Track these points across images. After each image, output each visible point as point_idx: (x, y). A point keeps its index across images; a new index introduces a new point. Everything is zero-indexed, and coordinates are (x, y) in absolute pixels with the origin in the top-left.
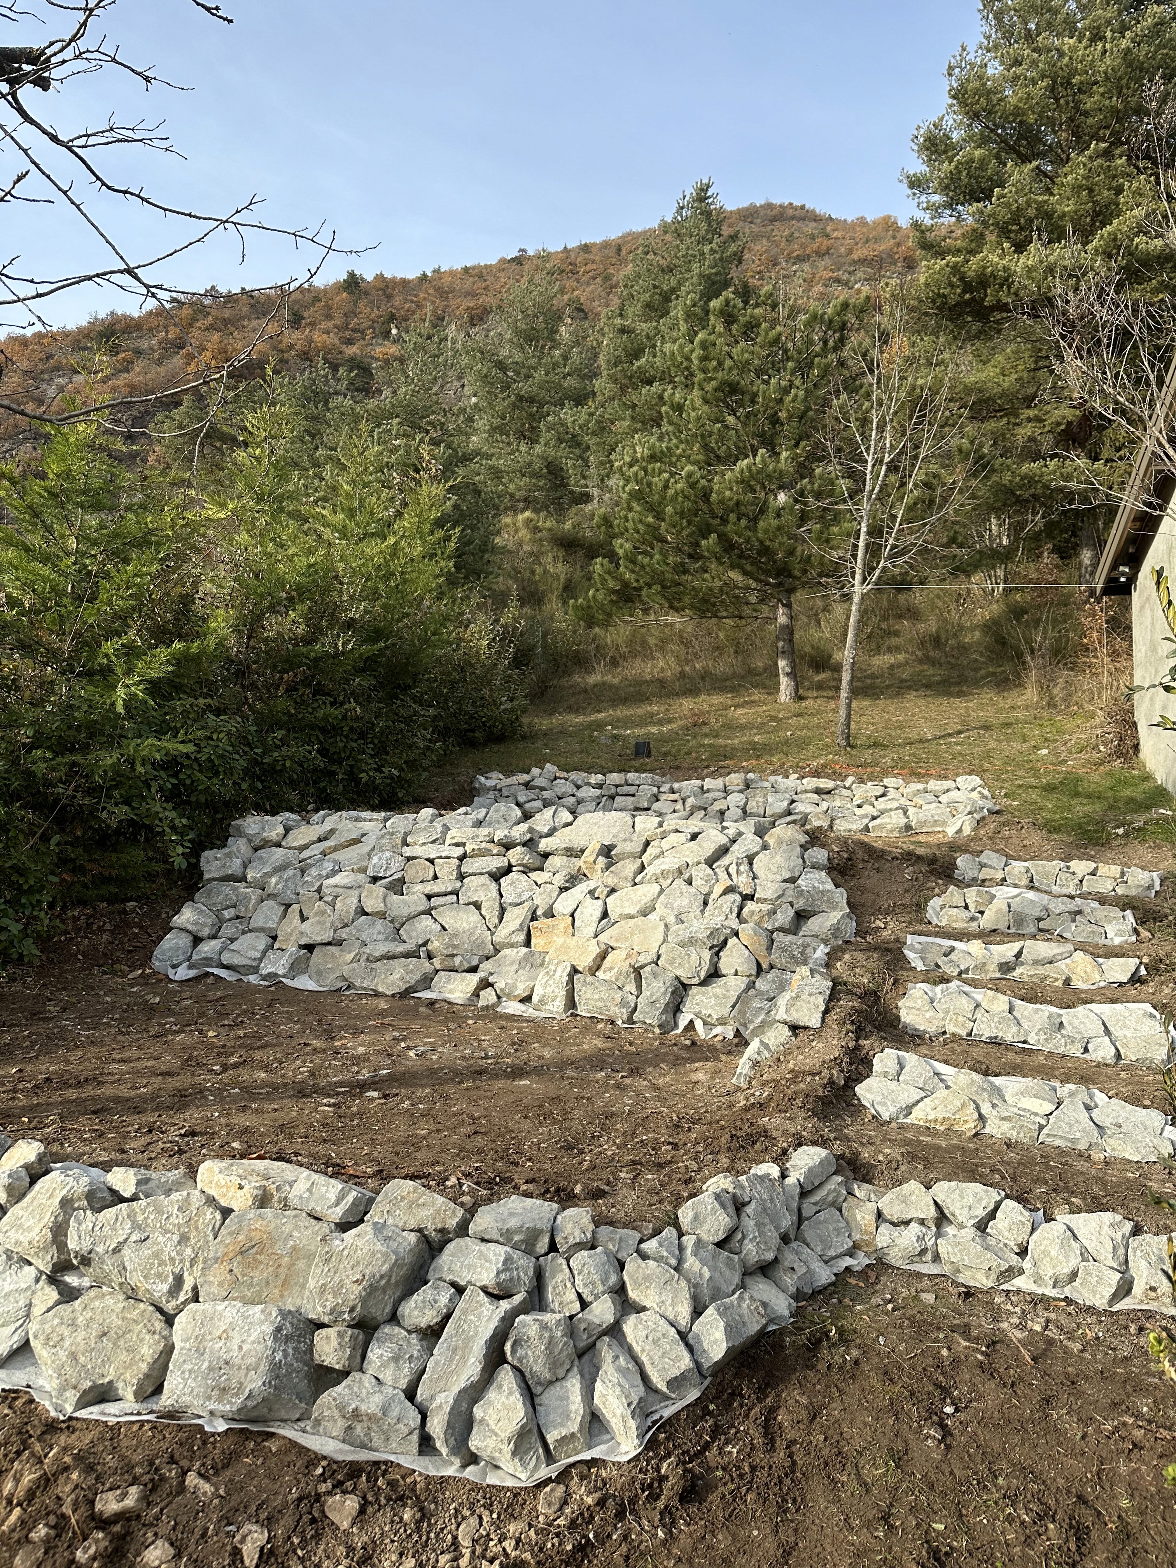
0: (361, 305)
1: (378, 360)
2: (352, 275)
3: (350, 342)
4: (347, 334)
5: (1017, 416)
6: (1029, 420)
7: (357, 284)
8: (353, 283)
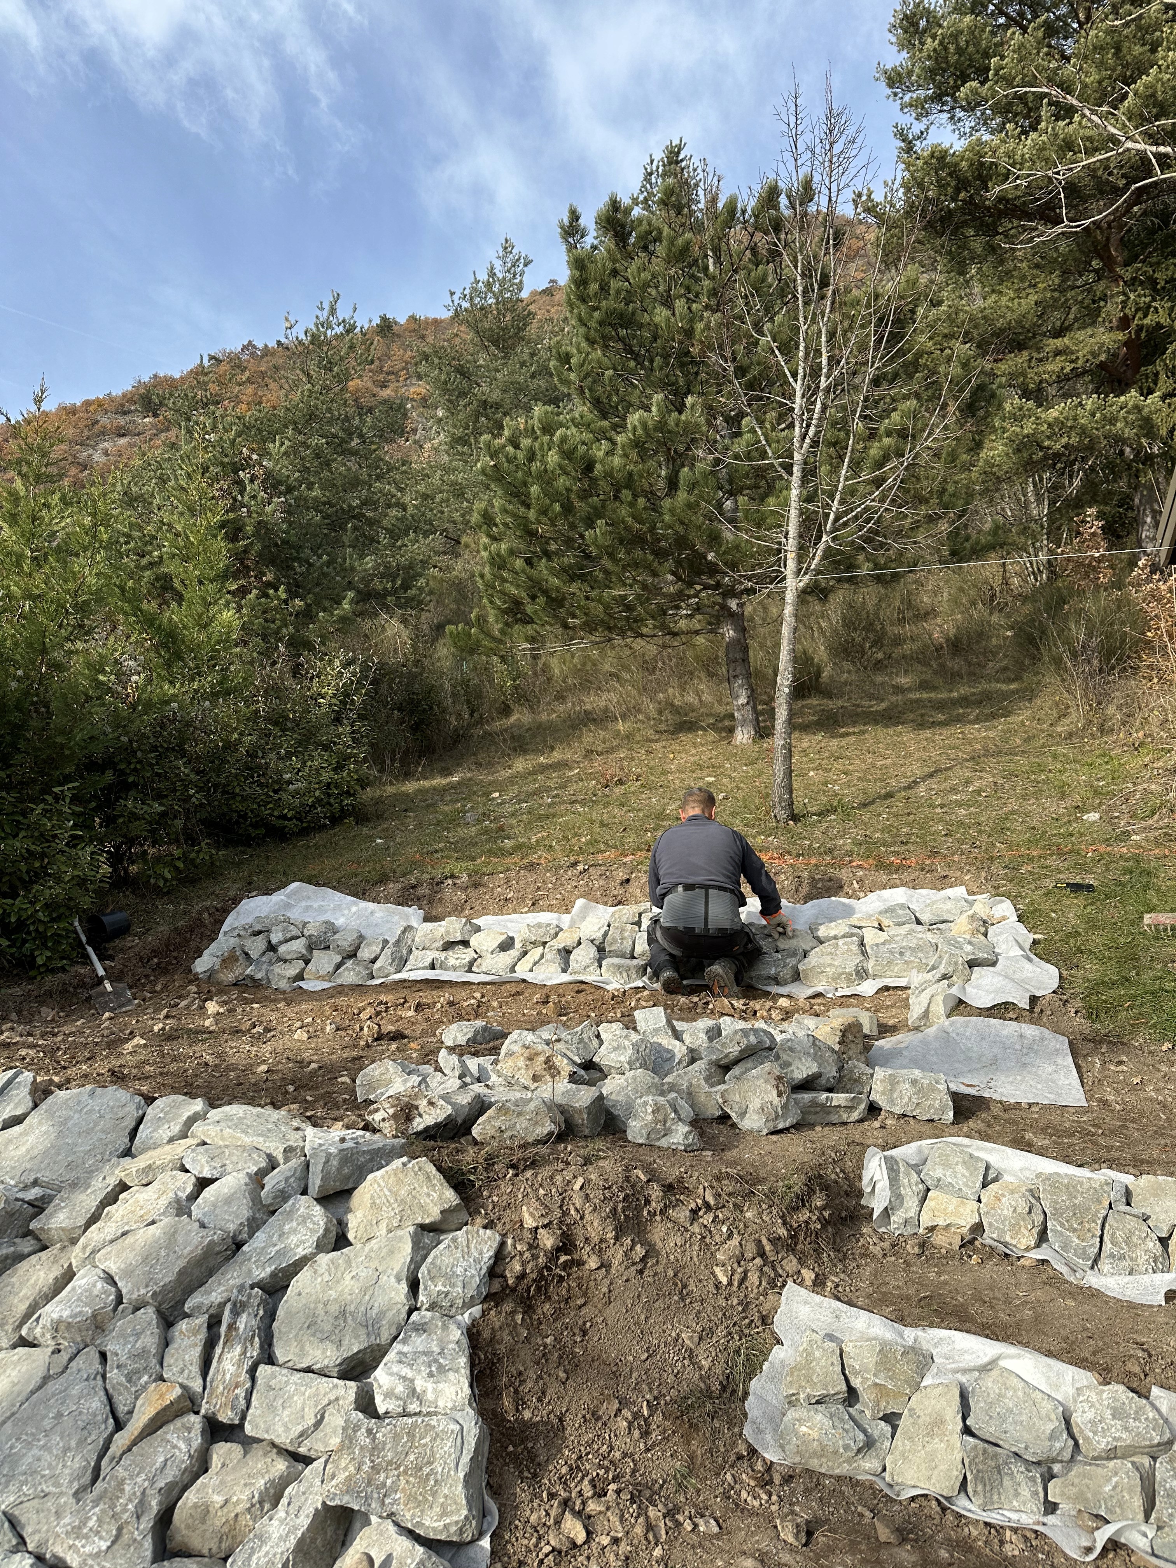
0: (395, 347)
1: (413, 400)
2: (384, 319)
3: (384, 385)
4: (381, 377)
5: (1039, 350)
6: (1058, 353)
7: (389, 327)
8: (386, 327)
